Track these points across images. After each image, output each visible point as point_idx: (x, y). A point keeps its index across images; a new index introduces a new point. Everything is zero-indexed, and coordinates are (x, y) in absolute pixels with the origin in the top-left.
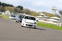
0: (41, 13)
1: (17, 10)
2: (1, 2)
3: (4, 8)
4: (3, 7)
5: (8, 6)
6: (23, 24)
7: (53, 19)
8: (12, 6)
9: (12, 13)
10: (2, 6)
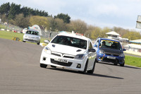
0: (111, 30)
1: (56, 24)
2: (20, 6)
3: (27, 18)
4: (25, 16)
5: (35, 15)
6: (44, 59)
7: (139, 44)
8: (45, 14)
9: (46, 31)
10: (21, 15)
